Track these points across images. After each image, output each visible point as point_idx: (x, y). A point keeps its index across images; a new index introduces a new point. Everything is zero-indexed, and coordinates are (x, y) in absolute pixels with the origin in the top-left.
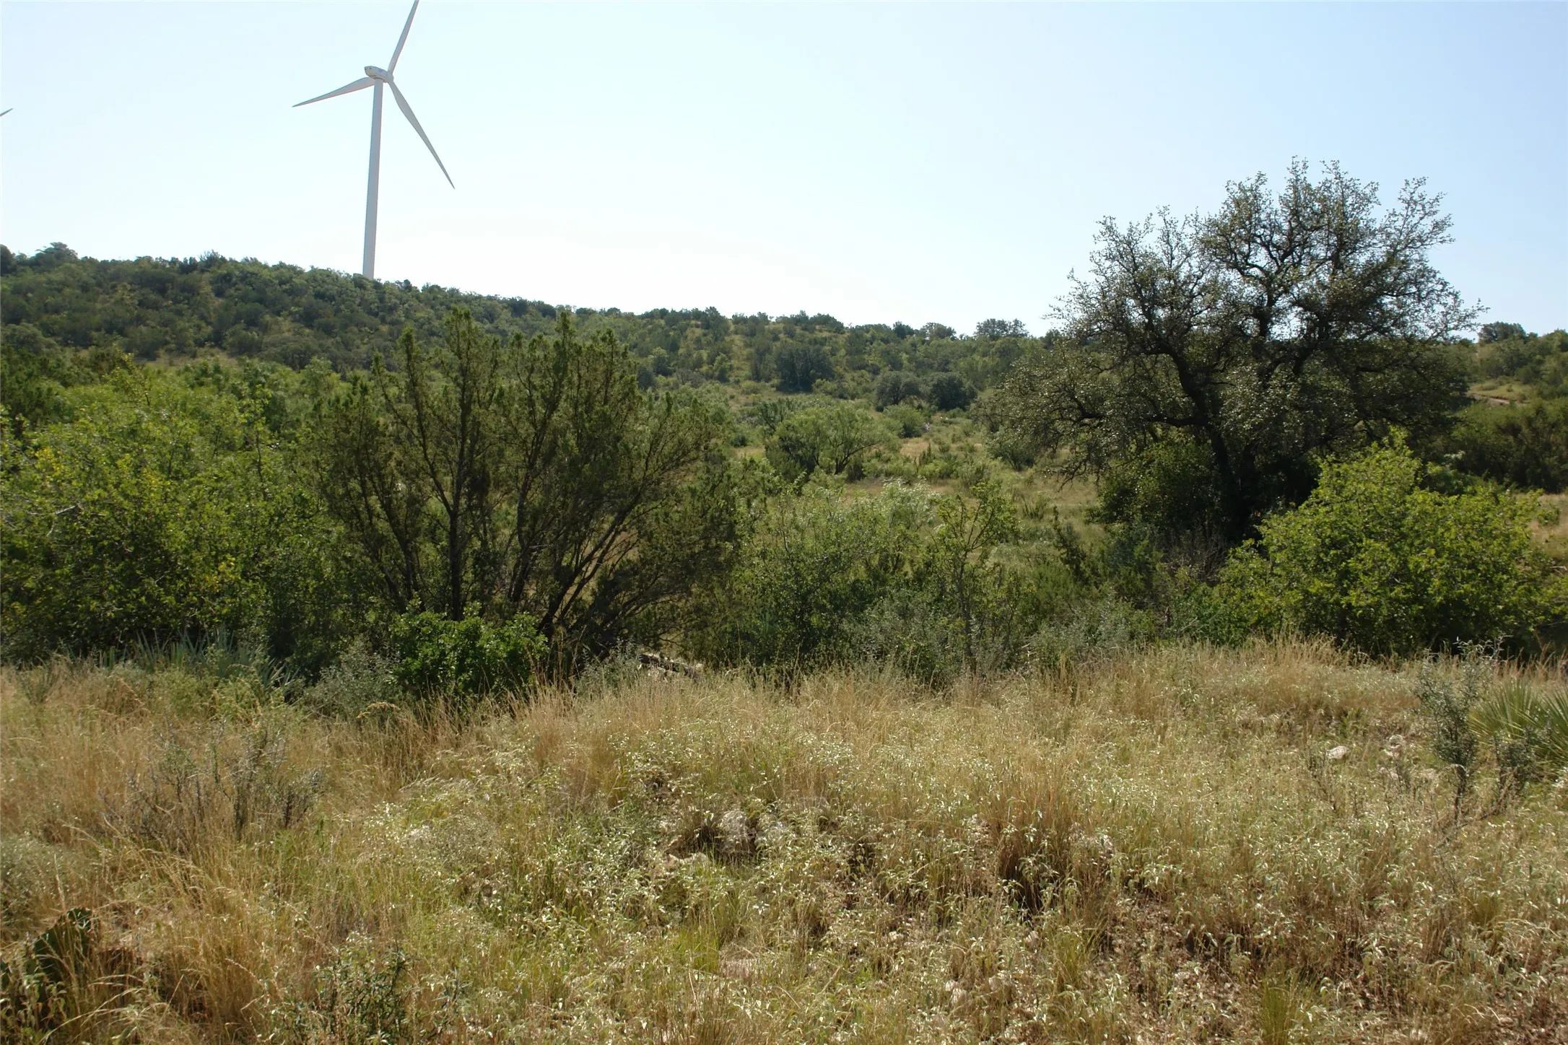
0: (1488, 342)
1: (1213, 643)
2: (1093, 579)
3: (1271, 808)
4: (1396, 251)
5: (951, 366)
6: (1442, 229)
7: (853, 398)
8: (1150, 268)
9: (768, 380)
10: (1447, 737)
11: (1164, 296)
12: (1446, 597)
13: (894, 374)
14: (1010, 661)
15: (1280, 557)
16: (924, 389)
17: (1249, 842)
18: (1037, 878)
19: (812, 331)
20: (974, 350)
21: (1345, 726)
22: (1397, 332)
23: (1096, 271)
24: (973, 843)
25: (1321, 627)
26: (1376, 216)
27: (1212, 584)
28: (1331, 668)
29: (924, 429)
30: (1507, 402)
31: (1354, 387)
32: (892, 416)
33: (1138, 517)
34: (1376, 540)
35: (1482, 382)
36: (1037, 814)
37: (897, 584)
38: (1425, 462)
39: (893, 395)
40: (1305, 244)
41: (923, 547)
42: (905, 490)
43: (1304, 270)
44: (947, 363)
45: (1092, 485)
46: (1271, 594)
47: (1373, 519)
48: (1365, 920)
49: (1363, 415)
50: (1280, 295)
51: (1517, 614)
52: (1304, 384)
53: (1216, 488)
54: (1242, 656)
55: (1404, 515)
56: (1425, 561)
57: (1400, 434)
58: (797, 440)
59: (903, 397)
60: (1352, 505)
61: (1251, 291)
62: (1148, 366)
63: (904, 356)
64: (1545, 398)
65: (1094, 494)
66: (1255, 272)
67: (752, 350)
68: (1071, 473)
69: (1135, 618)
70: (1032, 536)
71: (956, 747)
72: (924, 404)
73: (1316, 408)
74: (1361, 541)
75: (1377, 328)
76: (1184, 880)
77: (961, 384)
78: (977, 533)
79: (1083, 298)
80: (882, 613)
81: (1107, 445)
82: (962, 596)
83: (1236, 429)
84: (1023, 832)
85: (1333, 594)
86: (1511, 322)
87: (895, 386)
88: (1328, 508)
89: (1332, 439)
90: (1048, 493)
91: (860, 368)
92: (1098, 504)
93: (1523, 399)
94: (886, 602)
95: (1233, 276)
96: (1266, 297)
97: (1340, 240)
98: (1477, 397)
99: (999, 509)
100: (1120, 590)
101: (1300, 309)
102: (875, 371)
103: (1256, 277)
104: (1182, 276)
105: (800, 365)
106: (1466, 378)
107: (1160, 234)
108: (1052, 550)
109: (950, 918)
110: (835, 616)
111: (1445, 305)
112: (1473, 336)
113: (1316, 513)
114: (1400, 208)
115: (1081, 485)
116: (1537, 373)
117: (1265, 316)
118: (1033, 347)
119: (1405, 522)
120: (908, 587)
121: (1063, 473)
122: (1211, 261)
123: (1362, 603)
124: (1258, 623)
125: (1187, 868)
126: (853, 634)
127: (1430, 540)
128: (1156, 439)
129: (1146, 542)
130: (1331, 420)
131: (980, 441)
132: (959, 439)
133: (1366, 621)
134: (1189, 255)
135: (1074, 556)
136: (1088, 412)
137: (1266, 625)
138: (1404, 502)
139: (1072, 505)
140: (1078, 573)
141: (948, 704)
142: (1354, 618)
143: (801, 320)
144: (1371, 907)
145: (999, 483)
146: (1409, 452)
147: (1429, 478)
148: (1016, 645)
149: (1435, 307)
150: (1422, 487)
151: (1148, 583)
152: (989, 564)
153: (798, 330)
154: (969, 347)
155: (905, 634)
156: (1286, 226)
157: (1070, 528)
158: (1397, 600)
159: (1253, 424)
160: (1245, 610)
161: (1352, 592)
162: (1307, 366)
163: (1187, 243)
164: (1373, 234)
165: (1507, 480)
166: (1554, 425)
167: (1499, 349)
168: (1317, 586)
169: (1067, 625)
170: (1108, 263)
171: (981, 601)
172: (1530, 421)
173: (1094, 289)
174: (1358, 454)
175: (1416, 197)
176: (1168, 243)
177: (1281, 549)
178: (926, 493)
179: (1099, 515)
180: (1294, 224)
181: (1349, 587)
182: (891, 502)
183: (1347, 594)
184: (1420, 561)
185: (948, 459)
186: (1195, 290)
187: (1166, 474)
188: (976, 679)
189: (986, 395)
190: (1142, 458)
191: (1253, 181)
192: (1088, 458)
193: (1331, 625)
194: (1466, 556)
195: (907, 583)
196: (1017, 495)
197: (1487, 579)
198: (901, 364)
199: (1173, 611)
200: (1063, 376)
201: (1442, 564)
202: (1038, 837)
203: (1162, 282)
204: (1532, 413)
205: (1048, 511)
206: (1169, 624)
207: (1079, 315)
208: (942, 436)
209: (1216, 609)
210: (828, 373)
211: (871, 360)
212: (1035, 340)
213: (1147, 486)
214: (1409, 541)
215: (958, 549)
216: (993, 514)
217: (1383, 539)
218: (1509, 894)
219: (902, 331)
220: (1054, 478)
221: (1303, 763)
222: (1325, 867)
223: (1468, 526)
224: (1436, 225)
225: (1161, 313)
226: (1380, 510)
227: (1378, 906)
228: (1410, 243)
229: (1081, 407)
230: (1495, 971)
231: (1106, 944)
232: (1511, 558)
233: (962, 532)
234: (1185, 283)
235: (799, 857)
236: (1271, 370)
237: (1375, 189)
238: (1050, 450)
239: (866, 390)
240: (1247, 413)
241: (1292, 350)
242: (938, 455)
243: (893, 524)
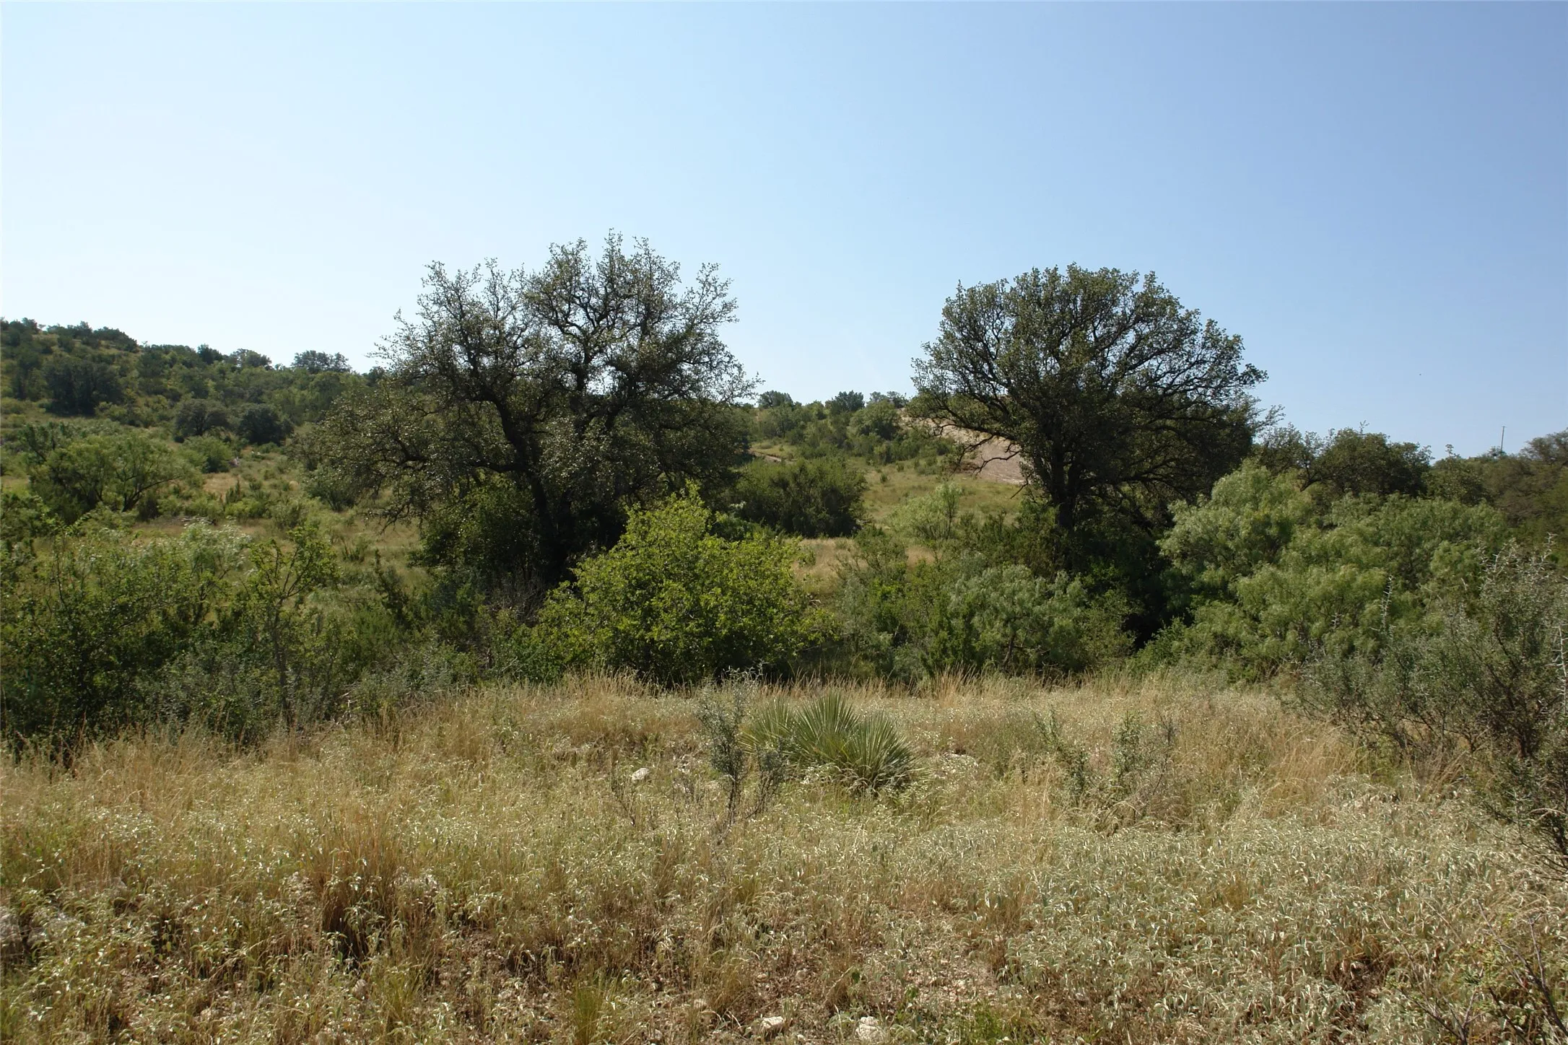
0: (765, 407)
1: (531, 681)
2: (417, 622)
3: (580, 829)
4: (693, 324)
5: (265, 397)
6: (729, 310)
7: (147, 425)
8: (477, 317)
9: (35, 398)
10: (722, 752)
11: (489, 345)
12: (730, 630)
13: (197, 402)
14: (330, 711)
15: (593, 598)
16: (231, 419)
17: (561, 862)
18: (363, 925)
19: (97, 346)
20: (291, 382)
21: (645, 750)
22: (693, 396)
23: (423, 314)
24: (294, 901)
25: (628, 660)
26: (677, 291)
27: (532, 625)
28: (633, 699)
29: (233, 465)
30: (779, 460)
31: (658, 442)
32: (195, 448)
33: (461, 561)
34: (674, 581)
35: (761, 441)
36: (361, 863)
37: (202, 635)
38: (714, 512)
39: (195, 425)
40: (618, 309)
41: (233, 594)
42: (210, 531)
43: (617, 333)
44: (261, 393)
45: (415, 528)
46: (585, 633)
47: (672, 562)
48: (659, 916)
49: (665, 467)
50: (595, 354)
51: (784, 642)
52: (615, 437)
53: (535, 532)
54: (558, 692)
55: (697, 558)
56: (713, 599)
57: (694, 487)
58: (75, 472)
59: (208, 429)
60: (655, 550)
61: (569, 347)
62: (473, 412)
63: (211, 383)
64: (806, 458)
65: (417, 536)
66: (574, 330)
67: (15, 362)
68: (393, 516)
69: (457, 661)
70: (353, 580)
71: (271, 804)
72: (232, 436)
73: (625, 460)
74: (662, 582)
75: (677, 391)
76: (505, 907)
77: (276, 417)
78: (293, 579)
79: (409, 340)
80: (183, 668)
81: (431, 489)
82: (276, 646)
83: (555, 476)
84: (348, 882)
85: (638, 630)
86: (782, 392)
87: (199, 414)
88: (634, 552)
89: (639, 488)
90: (369, 535)
91: (156, 393)
92: (421, 547)
93: (791, 457)
94: (189, 657)
95: (554, 332)
96: (583, 354)
97: (647, 309)
98: (757, 455)
99: (319, 555)
100: (442, 632)
101: (613, 368)
102: (175, 397)
103: (575, 336)
104: (507, 328)
105: (78, 384)
106: (748, 437)
107: (487, 285)
108: (373, 594)
109: (272, 981)
110: (124, 675)
111: (731, 375)
112: (755, 402)
113: (624, 556)
114: (697, 287)
115: (404, 527)
116: (801, 436)
117: (582, 372)
118: (355, 382)
119: (697, 565)
120: (214, 638)
121: (385, 515)
122: (534, 316)
123: (663, 638)
124: (573, 660)
125: (507, 894)
126: (147, 694)
127: (717, 580)
128: (479, 484)
129: (468, 585)
130: (638, 471)
131: (296, 479)
132: (273, 476)
133: (667, 653)
134: (514, 308)
135: (396, 600)
136: (412, 454)
137: (580, 662)
138: (697, 547)
139: (394, 548)
140: (400, 617)
141: (261, 760)
142: (656, 651)
143: (82, 332)
144: (663, 904)
145: (316, 525)
146: (701, 502)
147: (718, 525)
148: (336, 695)
149: (723, 376)
150: (712, 533)
151: (470, 624)
152: (305, 610)
153: (78, 344)
154: (285, 378)
155: (211, 690)
156: (602, 291)
157: (392, 572)
158: (692, 634)
159: (570, 473)
160: (561, 648)
161: (654, 628)
162: (619, 419)
163: (513, 296)
164: (675, 307)
165: (778, 527)
166: (812, 481)
167: (773, 413)
168: (625, 623)
169: (389, 671)
170: (435, 308)
171: (298, 651)
172: (795, 477)
173: (420, 332)
174: (660, 503)
175: (710, 280)
176: (494, 293)
177: (593, 590)
178: (233, 536)
179: (421, 558)
180: (609, 290)
181: (652, 624)
182: (194, 545)
183: (651, 631)
184: (709, 599)
185: (260, 497)
186: (519, 341)
187: (488, 516)
188: (294, 732)
189: (304, 430)
190: (465, 502)
191: (574, 246)
192: (412, 501)
193: (637, 659)
194: (745, 594)
195: (213, 633)
196: (337, 537)
197: (761, 613)
198: (207, 392)
199: (495, 653)
200: (387, 416)
201: (727, 601)
202: (362, 885)
203: (487, 332)
204: (797, 471)
205: (369, 553)
206: (491, 665)
207: (405, 356)
208: (253, 472)
209: (534, 648)
210: (115, 395)
211: (170, 384)
212: (358, 376)
213: (469, 529)
214: (701, 582)
215: (272, 596)
216: (311, 560)
217: (680, 580)
218: (763, 873)
219: (208, 356)
220: (376, 520)
221: (607, 786)
222: (625, 875)
223: (747, 568)
224: (725, 306)
225: (486, 361)
226: (677, 554)
227: (668, 901)
228: (704, 319)
229: (404, 449)
230: (752, 938)
231: (432, 978)
232: (779, 594)
233: (277, 578)
234: (509, 334)
235: (91, 947)
236: (587, 422)
237: (677, 268)
238: (372, 491)
239: (162, 418)
240: (565, 462)
241: (605, 405)
242: (249, 492)
243: (196, 570)
